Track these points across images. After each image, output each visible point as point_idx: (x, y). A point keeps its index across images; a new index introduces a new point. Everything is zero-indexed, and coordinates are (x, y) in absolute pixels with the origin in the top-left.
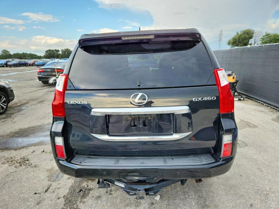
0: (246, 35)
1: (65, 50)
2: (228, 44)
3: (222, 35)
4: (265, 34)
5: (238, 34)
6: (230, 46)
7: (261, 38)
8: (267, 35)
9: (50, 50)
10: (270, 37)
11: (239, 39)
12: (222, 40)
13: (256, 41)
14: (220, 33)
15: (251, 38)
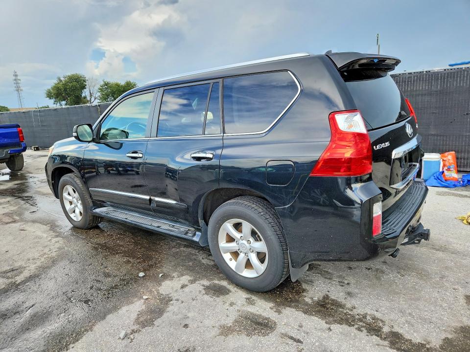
0: (75, 83)
2: (48, 97)
3: (19, 81)
4: (102, 83)
5: (61, 81)
6: (52, 101)
7: (99, 89)
8: (106, 84)
10: (110, 87)
11: (65, 90)
12: (21, 90)
13: (91, 92)
14: (14, 78)
15: (84, 87)
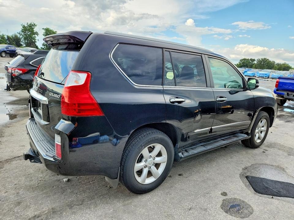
1: (262, 59)
9: (245, 59)
